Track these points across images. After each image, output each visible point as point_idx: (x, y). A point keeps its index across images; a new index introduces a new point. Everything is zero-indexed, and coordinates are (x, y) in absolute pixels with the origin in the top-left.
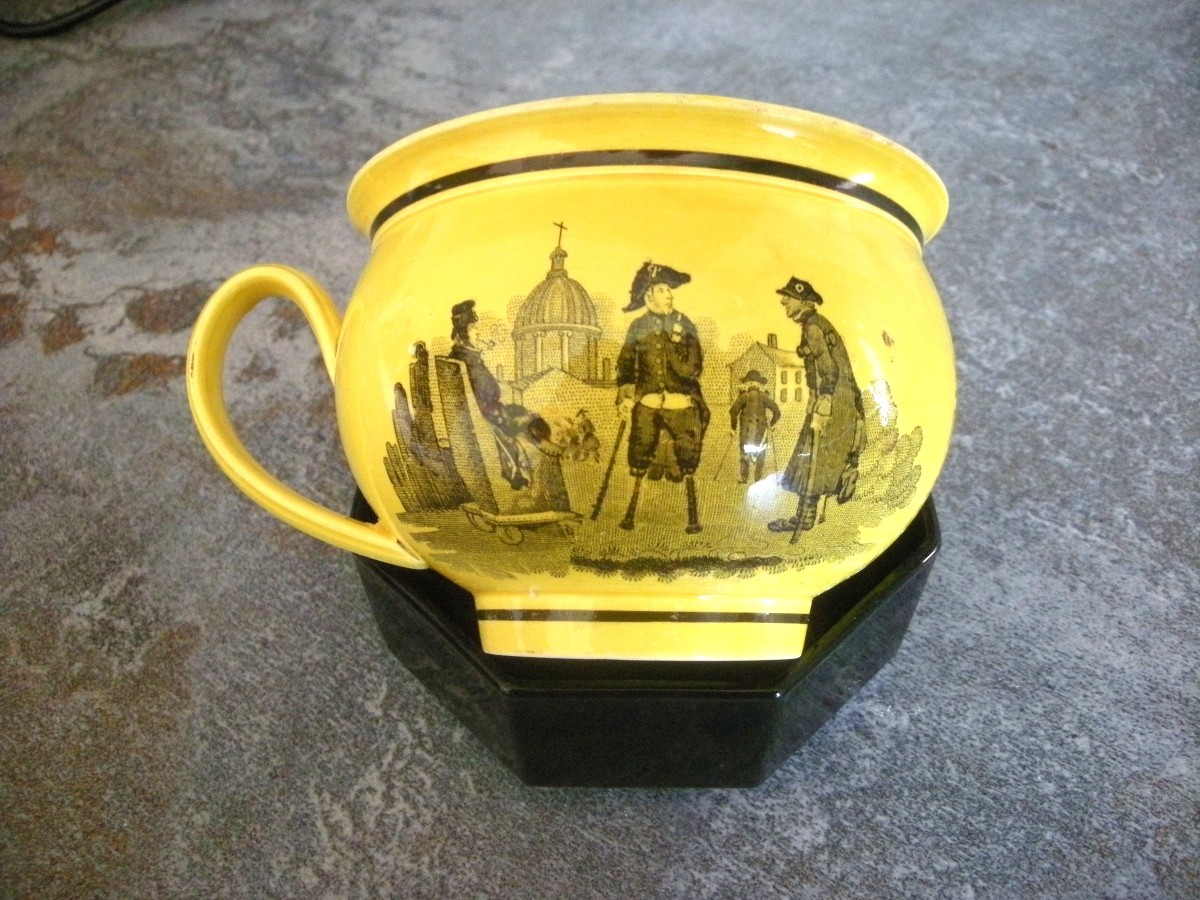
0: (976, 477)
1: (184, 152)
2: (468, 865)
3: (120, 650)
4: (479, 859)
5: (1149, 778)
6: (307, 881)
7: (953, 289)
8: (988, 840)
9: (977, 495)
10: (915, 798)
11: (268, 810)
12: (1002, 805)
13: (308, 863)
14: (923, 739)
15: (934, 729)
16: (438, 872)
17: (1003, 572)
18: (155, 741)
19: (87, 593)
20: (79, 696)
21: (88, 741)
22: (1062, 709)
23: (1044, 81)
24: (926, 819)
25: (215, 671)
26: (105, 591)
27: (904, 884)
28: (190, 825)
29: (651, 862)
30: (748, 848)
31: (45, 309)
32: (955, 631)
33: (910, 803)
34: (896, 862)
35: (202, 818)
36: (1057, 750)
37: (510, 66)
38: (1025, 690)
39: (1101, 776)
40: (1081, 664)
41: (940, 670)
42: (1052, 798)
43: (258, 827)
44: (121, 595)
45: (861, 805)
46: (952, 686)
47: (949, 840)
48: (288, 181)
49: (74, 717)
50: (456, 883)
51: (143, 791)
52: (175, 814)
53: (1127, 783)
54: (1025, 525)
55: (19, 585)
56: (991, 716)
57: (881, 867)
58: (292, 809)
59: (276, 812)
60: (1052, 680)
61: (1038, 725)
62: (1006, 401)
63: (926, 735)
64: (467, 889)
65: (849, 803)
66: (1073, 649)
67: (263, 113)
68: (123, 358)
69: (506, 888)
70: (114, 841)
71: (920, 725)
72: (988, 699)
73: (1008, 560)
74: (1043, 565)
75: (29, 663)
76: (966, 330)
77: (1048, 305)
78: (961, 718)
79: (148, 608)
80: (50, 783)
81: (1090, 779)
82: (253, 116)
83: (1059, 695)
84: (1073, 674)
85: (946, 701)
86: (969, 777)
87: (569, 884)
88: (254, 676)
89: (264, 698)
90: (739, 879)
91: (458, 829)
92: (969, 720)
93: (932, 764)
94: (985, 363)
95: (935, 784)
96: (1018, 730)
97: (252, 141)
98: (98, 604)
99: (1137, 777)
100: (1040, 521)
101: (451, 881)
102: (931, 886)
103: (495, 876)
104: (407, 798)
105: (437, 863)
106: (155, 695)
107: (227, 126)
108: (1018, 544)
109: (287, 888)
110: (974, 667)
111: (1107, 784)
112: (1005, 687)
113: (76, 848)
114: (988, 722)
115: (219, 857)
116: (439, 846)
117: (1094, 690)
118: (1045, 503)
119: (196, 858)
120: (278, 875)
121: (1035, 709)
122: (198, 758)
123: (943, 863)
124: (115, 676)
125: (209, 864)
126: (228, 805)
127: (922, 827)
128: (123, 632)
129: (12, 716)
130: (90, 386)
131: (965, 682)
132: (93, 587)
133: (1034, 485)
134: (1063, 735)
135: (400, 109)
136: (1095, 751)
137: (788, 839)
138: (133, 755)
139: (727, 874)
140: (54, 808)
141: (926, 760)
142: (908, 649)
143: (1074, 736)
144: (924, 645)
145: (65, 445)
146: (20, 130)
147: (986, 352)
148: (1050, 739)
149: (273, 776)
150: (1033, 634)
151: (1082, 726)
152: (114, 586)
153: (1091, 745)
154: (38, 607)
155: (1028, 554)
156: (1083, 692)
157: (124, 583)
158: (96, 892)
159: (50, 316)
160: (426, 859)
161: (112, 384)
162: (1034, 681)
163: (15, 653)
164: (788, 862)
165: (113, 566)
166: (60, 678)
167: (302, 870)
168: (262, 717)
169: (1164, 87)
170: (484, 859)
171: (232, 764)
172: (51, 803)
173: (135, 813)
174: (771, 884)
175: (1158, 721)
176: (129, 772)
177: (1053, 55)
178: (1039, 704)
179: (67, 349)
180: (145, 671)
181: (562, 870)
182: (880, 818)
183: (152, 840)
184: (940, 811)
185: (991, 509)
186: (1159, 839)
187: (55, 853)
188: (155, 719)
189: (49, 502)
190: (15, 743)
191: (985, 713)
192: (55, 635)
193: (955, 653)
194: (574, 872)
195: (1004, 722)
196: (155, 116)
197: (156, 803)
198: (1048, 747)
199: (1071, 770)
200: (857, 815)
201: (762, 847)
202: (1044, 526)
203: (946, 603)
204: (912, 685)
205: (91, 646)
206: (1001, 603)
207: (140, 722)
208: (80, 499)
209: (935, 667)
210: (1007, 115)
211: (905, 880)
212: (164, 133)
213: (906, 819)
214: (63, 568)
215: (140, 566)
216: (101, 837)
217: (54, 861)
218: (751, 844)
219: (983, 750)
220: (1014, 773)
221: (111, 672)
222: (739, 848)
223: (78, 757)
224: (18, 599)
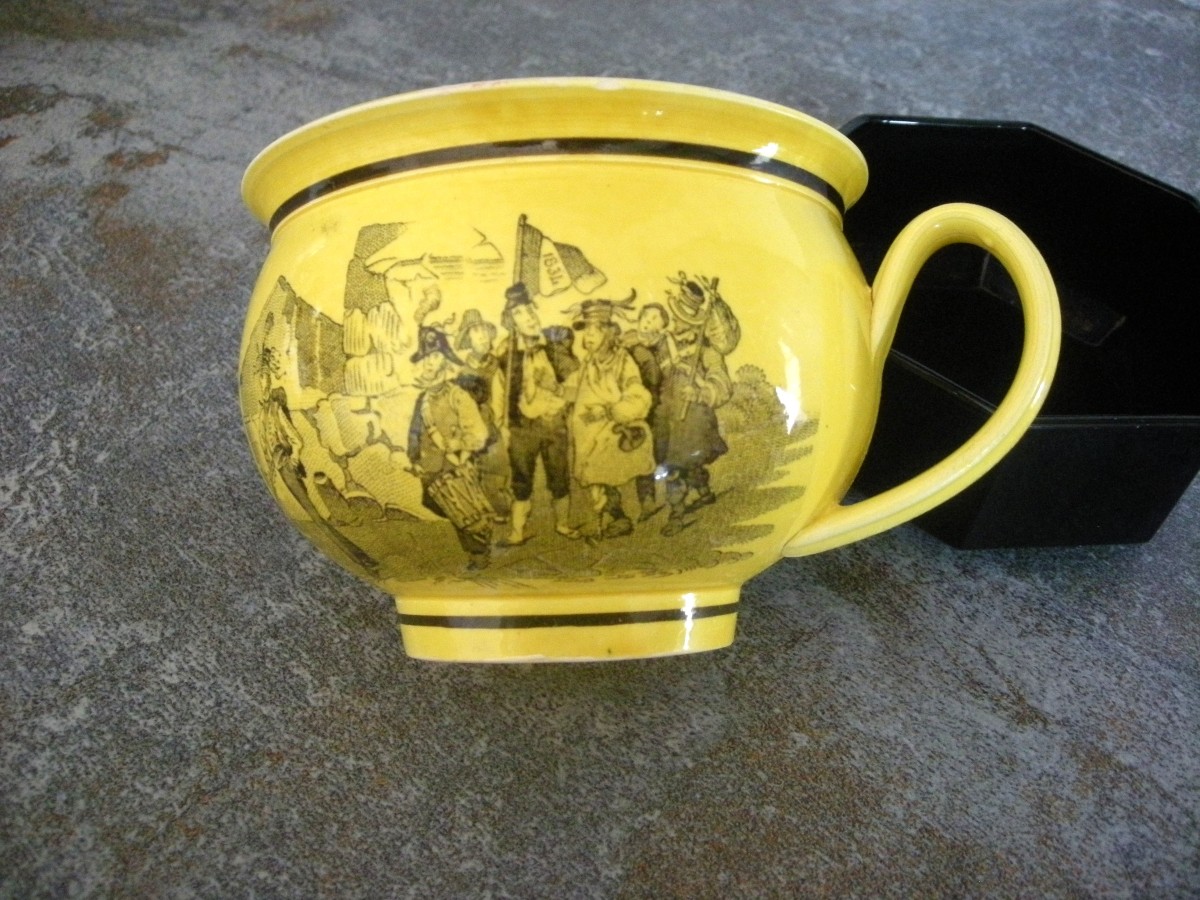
2: (64, 560)
4: (77, 557)
16: (35, 561)
23: (897, 35)
29: (231, 585)
30: (327, 589)
50: (47, 573)
64: (55, 579)
69: (90, 584)
87: (149, 589)
90: (308, 613)
91: (69, 531)
101: (44, 571)
103: (85, 573)
104: (34, 499)
105: (37, 554)
116: (46, 541)
139: (298, 607)
160: (29, 550)
164: (360, 608)
169: (1015, 58)
170: (81, 558)
174: (336, 622)
177: (917, 17)
181: (147, 578)
186: (742, 655)
194: (157, 581)
201: (341, 591)
210: (848, 56)
218: (332, 586)
222: (318, 588)
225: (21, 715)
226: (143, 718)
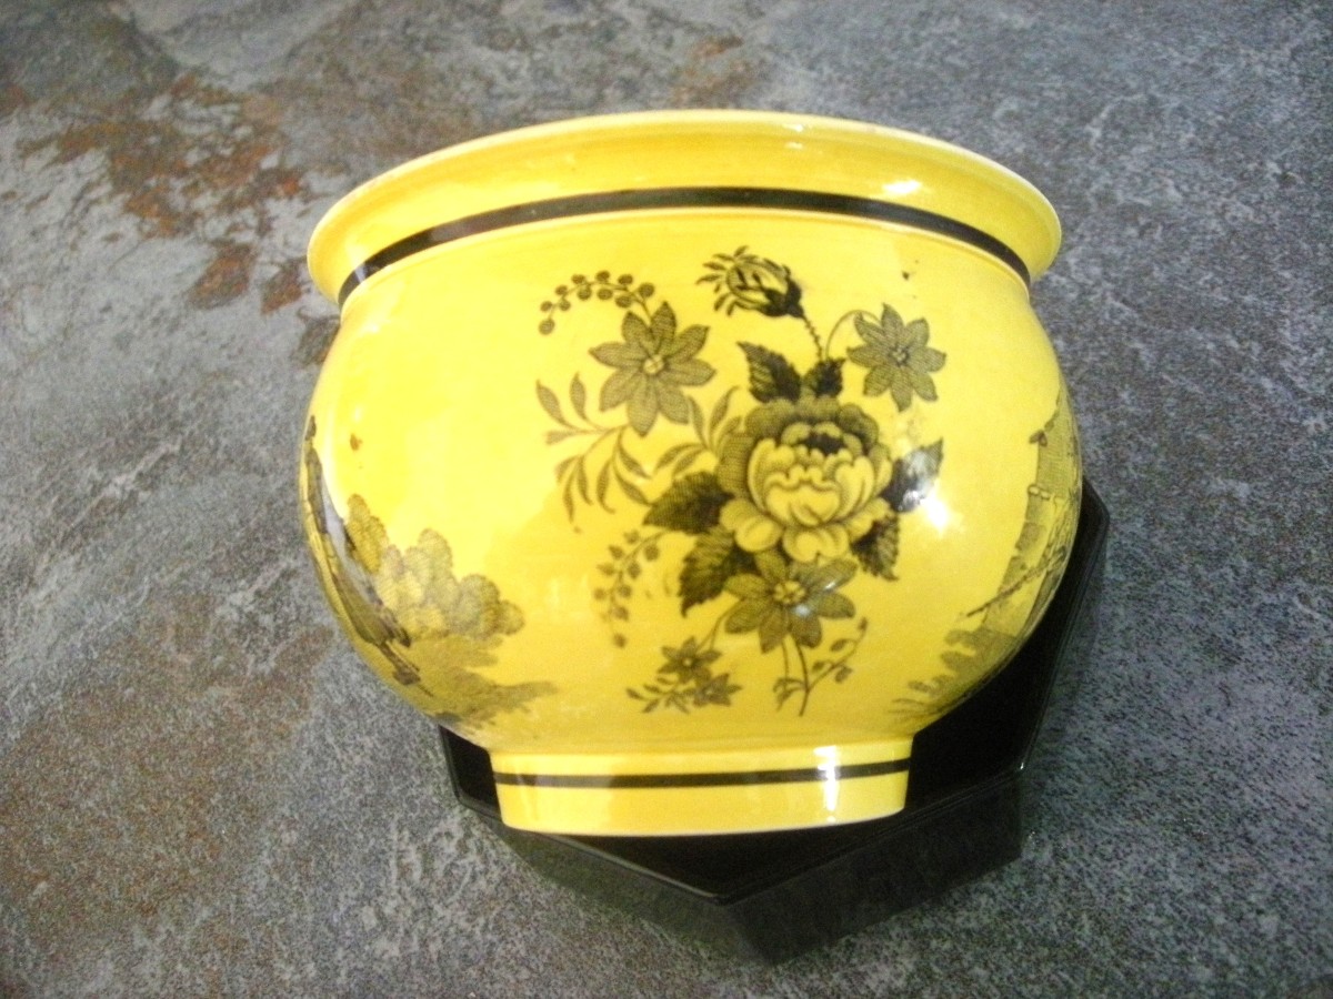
0: (1240, 542)
1: (442, 78)
2: (520, 935)
3: (258, 647)
4: (532, 931)
6: (366, 922)
7: (1287, 274)
9: (1232, 567)
10: (1029, 954)
11: (350, 839)
12: (1135, 984)
13: (373, 903)
14: (1061, 881)
15: (1080, 871)
16: (489, 937)
17: (1235, 676)
18: (267, 749)
19: (243, 582)
20: (214, 692)
21: (211, 739)
22: (1255, 873)
24: (1033, 982)
25: (337, 682)
26: (259, 584)
28: (278, 842)
29: (704, 971)
30: (814, 976)
31: (272, 263)
32: (1146, 747)
33: (1020, 961)
35: (290, 837)
36: (1231, 926)
38: (1215, 839)
39: (1279, 972)
40: (1302, 816)
41: (1111, 796)
42: (1203, 988)
43: (337, 856)
44: (271, 589)
45: (961, 950)
46: (1119, 819)
49: (205, 713)
50: (503, 953)
51: (246, 799)
52: (268, 829)
54: (1286, 614)
55: (187, 566)
56: (1158, 866)
58: (372, 842)
59: (356, 842)
60: (1254, 831)
61: (1216, 889)
62: (1314, 438)
63: (1067, 877)
64: (513, 962)
65: (947, 946)
66: (1297, 793)
67: (533, 29)
68: (331, 322)
69: (550, 968)
70: (211, 846)
71: (1064, 863)
72: (1161, 843)
73: (1247, 660)
74: (1293, 672)
75: (179, 651)
76: (1287, 334)
78: (1117, 863)
79: (292, 605)
80: (171, 777)
81: (1262, 973)
82: (521, 33)
83: (1258, 854)
84: (1285, 828)
85: (1106, 838)
86: (1105, 941)
87: (614, 977)
88: (371, 692)
89: (375, 718)
91: (521, 894)
92: (1126, 868)
93: (1063, 916)
94: (1301, 383)
95: (1059, 941)
96: (1187, 891)
97: (512, 64)
98: (250, 595)
100: (1308, 611)
101: (500, 951)
103: (543, 953)
104: (480, 850)
105: (490, 927)
106: (278, 700)
107: (492, 46)
108: (1267, 640)
109: (347, 925)
110: (1157, 799)
111: (1283, 984)
112: (1188, 831)
113: (178, 848)
114: (1152, 874)
115: (296, 881)
116: (498, 909)
117: (1308, 855)
118: (1322, 588)
120: (342, 909)
121: (1217, 865)
122: (301, 774)
124: (248, 674)
125: (286, 885)
126: (316, 827)
128: (264, 629)
129: (153, 703)
130: (293, 353)
131: (1139, 817)
132: (249, 577)
133: (1316, 560)
134: (1245, 908)
136: (1281, 937)
137: (863, 975)
138: (245, 761)
140: (169, 803)
141: (1057, 908)
142: (1079, 762)
143: (1260, 912)
144: (1101, 760)
145: (258, 419)
146: (292, 54)
147: (1305, 367)
148: (1226, 910)
149: (363, 804)
150: (1249, 766)
151: (1275, 900)
152: (270, 575)
153: (1279, 928)
154: (198, 593)
155: (1277, 656)
156: (1292, 854)
157: (277, 575)
158: (185, 895)
159: (275, 270)
160: (481, 921)
161: (314, 351)
162: (1230, 830)
163: (169, 638)
165: (271, 557)
166: (201, 670)
167: (365, 909)
168: (367, 739)
170: (537, 932)
171: (329, 785)
172: (166, 797)
173: (234, 821)
176: (239, 779)
178: (1226, 861)
179: (283, 309)
180: (275, 674)
181: (611, 960)
182: (979, 971)
183: (242, 852)
184: (1053, 977)
185: (1245, 588)
187: (161, 850)
188: (273, 726)
189: (230, 480)
190: (150, 731)
191: (1151, 860)
192: (206, 621)
193: (1137, 777)
194: (623, 965)
195: (1172, 877)
196: (423, 35)
197: (255, 814)
198: (1220, 920)
199: (1242, 956)
200: (952, 961)
201: (831, 978)
202: (1311, 619)
203: (1147, 709)
204: (1069, 809)
205: (235, 640)
206: (1219, 718)
207: (259, 727)
208: (258, 478)
209: (1106, 792)
212: (427, 55)
213: (1009, 978)
214: (228, 552)
215: (295, 558)
216: (200, 841)
217: (158, 857)
218: (820, 971)
219: (1133, 908)
220: (1164, 947)
221: (245, 670)
222: (804, 975)
223: (199, 754)
224: (184, 582)
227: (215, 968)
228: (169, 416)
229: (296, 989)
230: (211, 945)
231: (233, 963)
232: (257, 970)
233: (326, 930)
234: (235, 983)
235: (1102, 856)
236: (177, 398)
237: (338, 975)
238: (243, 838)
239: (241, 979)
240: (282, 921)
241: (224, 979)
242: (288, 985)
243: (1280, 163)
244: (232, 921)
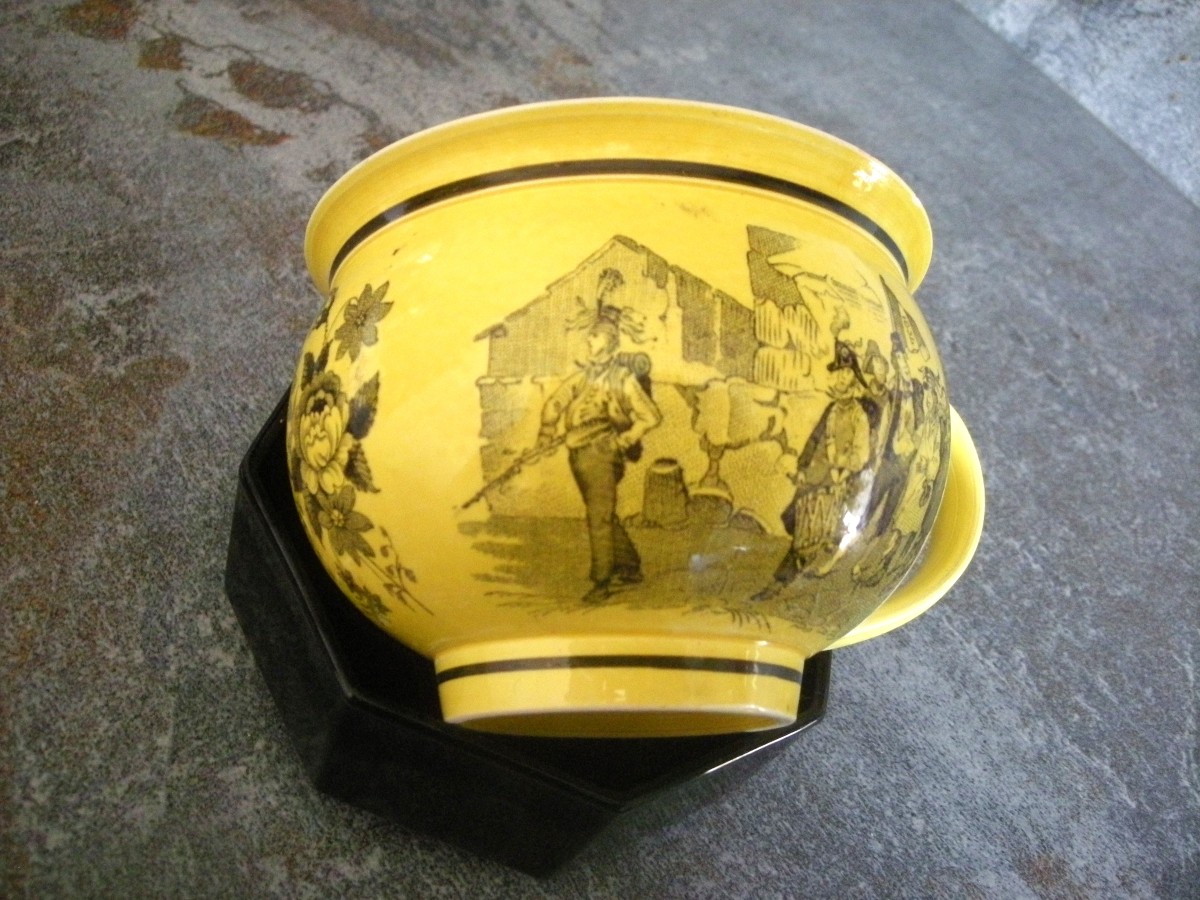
3: (108, 350)
5: (961, 877)
6: (202, 629)
8: (811, 866)
10: (764, 803)
11: (190, 551)
12: (833, 843)
13: (210, 613)
17: (905, 654)
18: (108, 444)
19: (96, 287)
20: (53, 373)
21: (46, 415)
22: (911, 788)
23: (1090, 281)
24: (766, 824)
25: (190, 411)
26: (114, 294)
27: (727, 870)
28: (113, 531)
31: (154, 26)
32: (847, 682)
33: (757, 806)
34: (727, 849)
35: (126, 530)
36: (895, 819)
37: (651, 38)
38: (888, 758)
39: (923, 857)
40: (941, 759)
42: (876, 856)
43: (175, 561)
44: (127, 304)
46: (828, 726)
47: (778, 851)
48: (419, 32)
49: (41, 388)
51: (80, 482)
52: (102, 516)
53: (943, 873)
54: (938, 626)
55: (34, 250)
56: (852, 766)
57: (713, 846)
58: (213, 561)
59: (197, 556)
60: (912, 761)
61: (887, 791)
66: (939, 743)
68: (209, 104)
70: (36, 512)
72: (854, 751)
73: (913, 647)
74: (940, 665)
75: (17, 322)
77: (1024, 460)
78: (825, 756)
79: (148, 327)
81: (913, 856)
83: (913, 776)
84: (930, 764)
86: (815, 808)
88: (223, 431)
89: (225, 454)
92: (832, 761)
93: (788, 782)
95: (784, 799)
96: (870, 788)
98: (103, 301)
99: (950, 870)
100: (951, 629)
102: (750, 881)
106: (125, 404)
108: (927, 639)
109: (182, 626)
110: (852, 720)
111: (925, 866)
112: (872, 748)
114: (847, 769)
115: (129, 571)
117: (944, 786)
118: (961, 617)
119: (107, 562)
120: (177, 611)
121: (889, 777)
122: (143, 477)
123: (766, 868)
124: (94, 370)
125: (117, 573)
126: (155, 530)
127: (760, 829)
128: (116, 337)
130: (169, 113)
131: (841, 729)
132: (104, 285)
133: (958, 597)
134: (905, 810)
135: (540, 23)
136: (925, 835)
138: (83, 447)
141: (784, 776)
145: (126, 152)
148: (893, 808)
149: (207, 525)
150: (911, 717)
151: (923, 809)
152: (124, 293)
153: (924, 829)
154: (45, 278)
155: (931, 651)
156: (934, 782)
157: (134, 295)
159: (156, 35)
161: (191, 122)
162: (897, 755)
163: (7, 306)
165: (129, 277)
166: (41, 349)
167: (201, 617)
168: (217, 470)
169: (1184, 336)
171: (173, 497)
173: (64, 497)
175: (986, 836)
176: (74, 460)
177: (1107, 264)
178: (894, 775)
179: (161, 71)
180: (123, 379)
183: (71, 528)
184: (779, 823)
188: (116, 425)
189: (91, 193)
191: (847, 761)
192: (51, 308)
195: (860, 776)
197: (89, 499)
198: (889, 813)
199: (901, 841)
202: (952, 634)
205: (83, 336)
206: (894, 679)
207: (101, 421)
208: (123, 205)
210: (1051, 292)
211: (729, 866)
213: (749, 816)
214: (83, 256)
215: (155, 288)
216: (23, 503)
219: (834, 790)
220: (853, 822)
221: (91, 366)
223: (31, 424)
224: (29, 262)
225: (315, 853)
226: (434, 883)
227: (29, 627)
228: (28, 109)
229: (118, 669)
230: (26, 604)
231: (51, 627)
232: (77, 641)
233: (158, 624)
234: (50, 647)
235: (816, 748)
236: (38, 96)
237: (168, 668)
238: (73, 516)
239: (58, 645)
240: (110, 603)
241: (38, 639)
242: (111, 664)
243: (953, 335)
244: (53, 589)
